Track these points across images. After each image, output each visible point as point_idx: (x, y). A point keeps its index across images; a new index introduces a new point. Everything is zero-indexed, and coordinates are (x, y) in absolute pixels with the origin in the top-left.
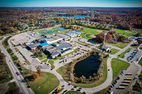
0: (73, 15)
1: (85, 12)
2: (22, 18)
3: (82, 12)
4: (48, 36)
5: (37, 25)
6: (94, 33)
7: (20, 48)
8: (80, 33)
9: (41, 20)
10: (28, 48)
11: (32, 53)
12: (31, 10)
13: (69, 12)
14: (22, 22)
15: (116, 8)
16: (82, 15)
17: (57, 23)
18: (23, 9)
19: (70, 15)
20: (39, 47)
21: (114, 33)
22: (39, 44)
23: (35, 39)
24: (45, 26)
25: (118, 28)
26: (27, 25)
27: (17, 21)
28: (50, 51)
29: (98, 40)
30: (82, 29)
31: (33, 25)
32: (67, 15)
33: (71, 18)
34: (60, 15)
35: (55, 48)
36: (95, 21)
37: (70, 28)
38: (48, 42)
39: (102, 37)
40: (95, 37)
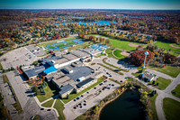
0: (93, 21)
1: (109, 16)
2: (26, 25)
3: (105, 16)
4: (58, 54)
5: (44, 35)
6: (127, 48)
9: (50, 27)
10: (25, 77)
13: (89, 16)
14: (24, 30)
16: (106, 20)
17: (72, 31)
19: (89, 21)
20: (42, 75)
21: (156, 48)
22: (42, 69)
24: (55, 37)
25: (158, 40)
26: (29, 35)
27: (18, 28)
30: (108, 42)
31: (39, 34)
32: (85, 20)
33: (91, 24)
34: (77, 20)
36: (124, 29)
37: (90, 40)
38: (57, 66)
40: (128, 55)
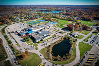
0: (51, 11)
1: (59, 9)
2: (15, 13)
3: (57, 8)
4: (33, 26)
5: (26, 18)
6: (66, 24)
7: (13, 35)
8: (56, 24)
9: (28, 14)
10: (19, 35)
11: (22, 39)
12: (22, 7)
13: (48, 8)
14: (15, 16)
15: (81, 6)
16: (57, 10)
17: (40, 16)
18: (16, 6)
19: (48, 11)
20: (27, 34)
21: (80, 23)
23: (24, 28)
24: (32, 19)
26: (18, 18)
27: (12, 15)
28: (35, 37)
29: (69, 29)
31: (23, 18)
32: (46, 11)
33: (49, 12)
34: (42, 11)
35: (38, 35)
36: (66, 15)
37: (49, 20)
38: (33, 30)
39: (71, 27)
40: (67, 26)
